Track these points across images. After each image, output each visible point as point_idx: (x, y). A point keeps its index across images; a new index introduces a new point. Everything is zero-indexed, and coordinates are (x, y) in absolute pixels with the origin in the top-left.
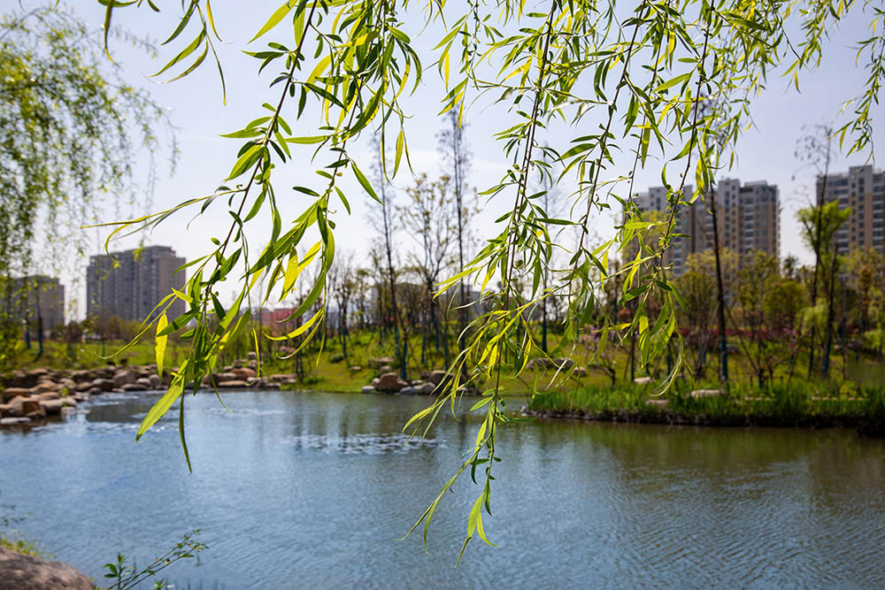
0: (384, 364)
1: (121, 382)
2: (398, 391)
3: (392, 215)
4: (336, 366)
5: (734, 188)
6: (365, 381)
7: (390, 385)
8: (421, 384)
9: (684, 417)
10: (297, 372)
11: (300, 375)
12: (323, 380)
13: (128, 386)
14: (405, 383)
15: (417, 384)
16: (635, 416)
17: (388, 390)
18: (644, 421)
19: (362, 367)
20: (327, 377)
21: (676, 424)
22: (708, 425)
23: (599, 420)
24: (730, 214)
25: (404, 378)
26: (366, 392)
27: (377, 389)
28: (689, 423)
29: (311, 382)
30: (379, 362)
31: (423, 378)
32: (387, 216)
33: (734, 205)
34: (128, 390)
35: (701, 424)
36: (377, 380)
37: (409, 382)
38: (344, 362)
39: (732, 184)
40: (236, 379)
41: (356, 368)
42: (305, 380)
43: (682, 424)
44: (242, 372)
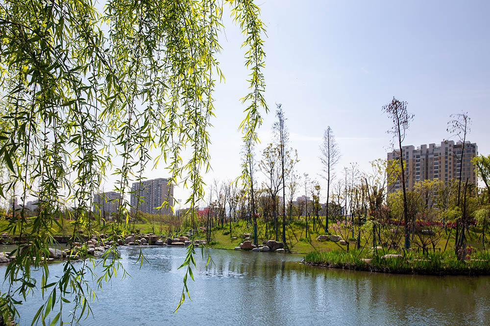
0: (248, 236)
1: (129, 241)
2: (251, 250)
3: (253, 164)
4: (226, 236)
5: (450, 146)
6: (237, 244)
7: (248, 247)
8: (262, 246)
9: (379, 269)
10: (207, 239)
11: (208, 239)
12: (218, 243)
13: (131, 243)
14: (255, 246)
15: (260, 247)
16: (353, 267)
17: (246, 249)
18: (357, 269)
19: (237, 237)
20: (220, 241)
21: (374, 271)
22: (391, 273)
23: (335, 268)
24: (448, 160)
25: (255, 244)
26: (236, 249)
27: (241, 248)
28: (381, 271)
29: (213, 244)
30: (245, 235)
31: (264, 244)
32: (251, 165)
33: (450, 155)
34: (131, 244)
35: (387, 272)
36: (242, 244)
37: (257, 245)
38: (229, 235)
39: (449, 144)
40: (180, 241)
41: (235, 238)
42: (210, 243)
43: (377, 272)
44: (183, 238)
